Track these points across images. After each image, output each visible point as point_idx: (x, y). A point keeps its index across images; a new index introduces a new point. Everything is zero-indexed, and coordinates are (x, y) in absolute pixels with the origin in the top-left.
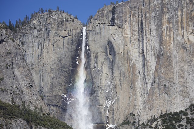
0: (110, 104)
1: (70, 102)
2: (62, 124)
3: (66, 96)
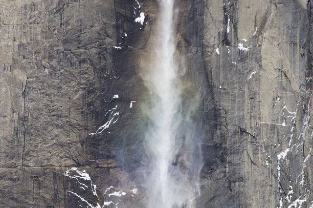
1: (106, 204)
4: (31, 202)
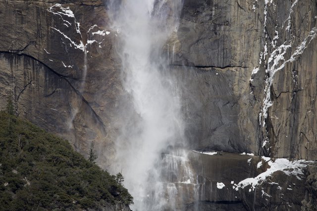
0: (281, 62)
1: (89, 42)
2: (47, 147)
3: (70, 14)
4: (13, 37)
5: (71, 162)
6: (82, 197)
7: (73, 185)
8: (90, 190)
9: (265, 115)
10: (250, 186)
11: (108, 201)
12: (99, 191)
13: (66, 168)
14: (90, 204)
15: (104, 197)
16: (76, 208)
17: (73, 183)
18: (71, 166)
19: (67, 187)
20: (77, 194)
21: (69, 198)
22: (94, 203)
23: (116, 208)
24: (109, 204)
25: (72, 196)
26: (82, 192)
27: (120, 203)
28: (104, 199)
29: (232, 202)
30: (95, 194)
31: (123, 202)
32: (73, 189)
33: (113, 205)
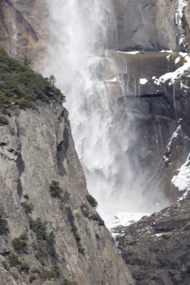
5: (7, 67)
6: (20, 98)
7: (11, 88)
8: (27, 92)
9: (181, 15)
10: (169, 80)
11: (43, 101)
12: (35, 92)
13: (3, 73)
14: (27, 104)
15: (39, 97)
16: (14, 108)
17: (11, 86)
18: (8, 71)
19: (6, 90)
20: (15, 96)
21: (8, 100)
22: (31, 104)
23: (51, 107)
24: (44, 103)
25: (11, 98)
26: (19, 94)
27: (54, 102)
28: (40, 99)
29: (154, 95)
30: (31, 95)
31: (57, 101)
32: (11, 92)
33: (48, 104)
